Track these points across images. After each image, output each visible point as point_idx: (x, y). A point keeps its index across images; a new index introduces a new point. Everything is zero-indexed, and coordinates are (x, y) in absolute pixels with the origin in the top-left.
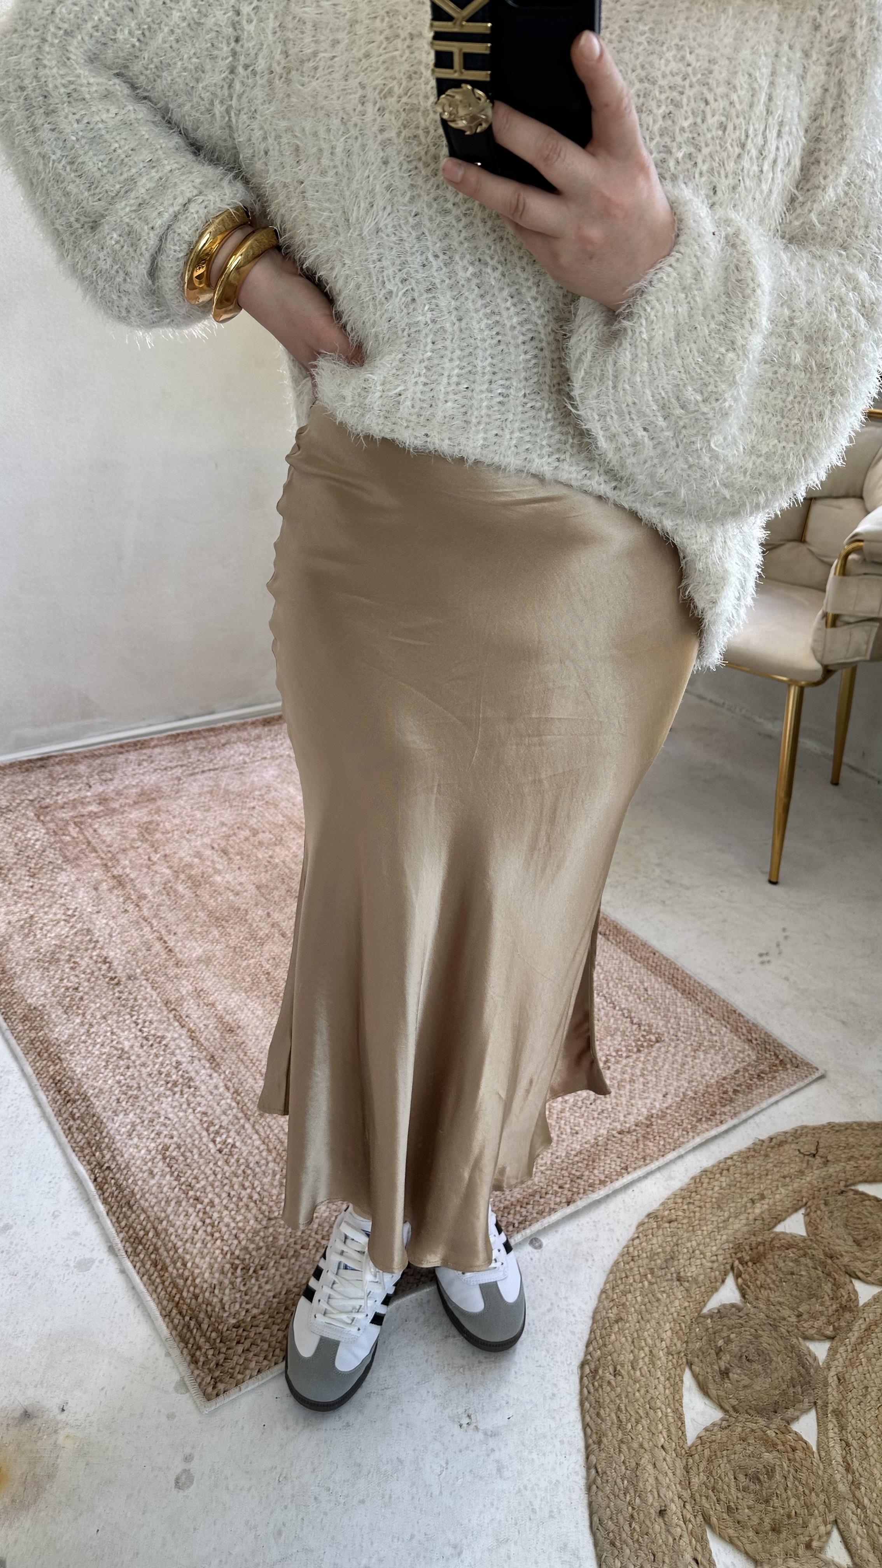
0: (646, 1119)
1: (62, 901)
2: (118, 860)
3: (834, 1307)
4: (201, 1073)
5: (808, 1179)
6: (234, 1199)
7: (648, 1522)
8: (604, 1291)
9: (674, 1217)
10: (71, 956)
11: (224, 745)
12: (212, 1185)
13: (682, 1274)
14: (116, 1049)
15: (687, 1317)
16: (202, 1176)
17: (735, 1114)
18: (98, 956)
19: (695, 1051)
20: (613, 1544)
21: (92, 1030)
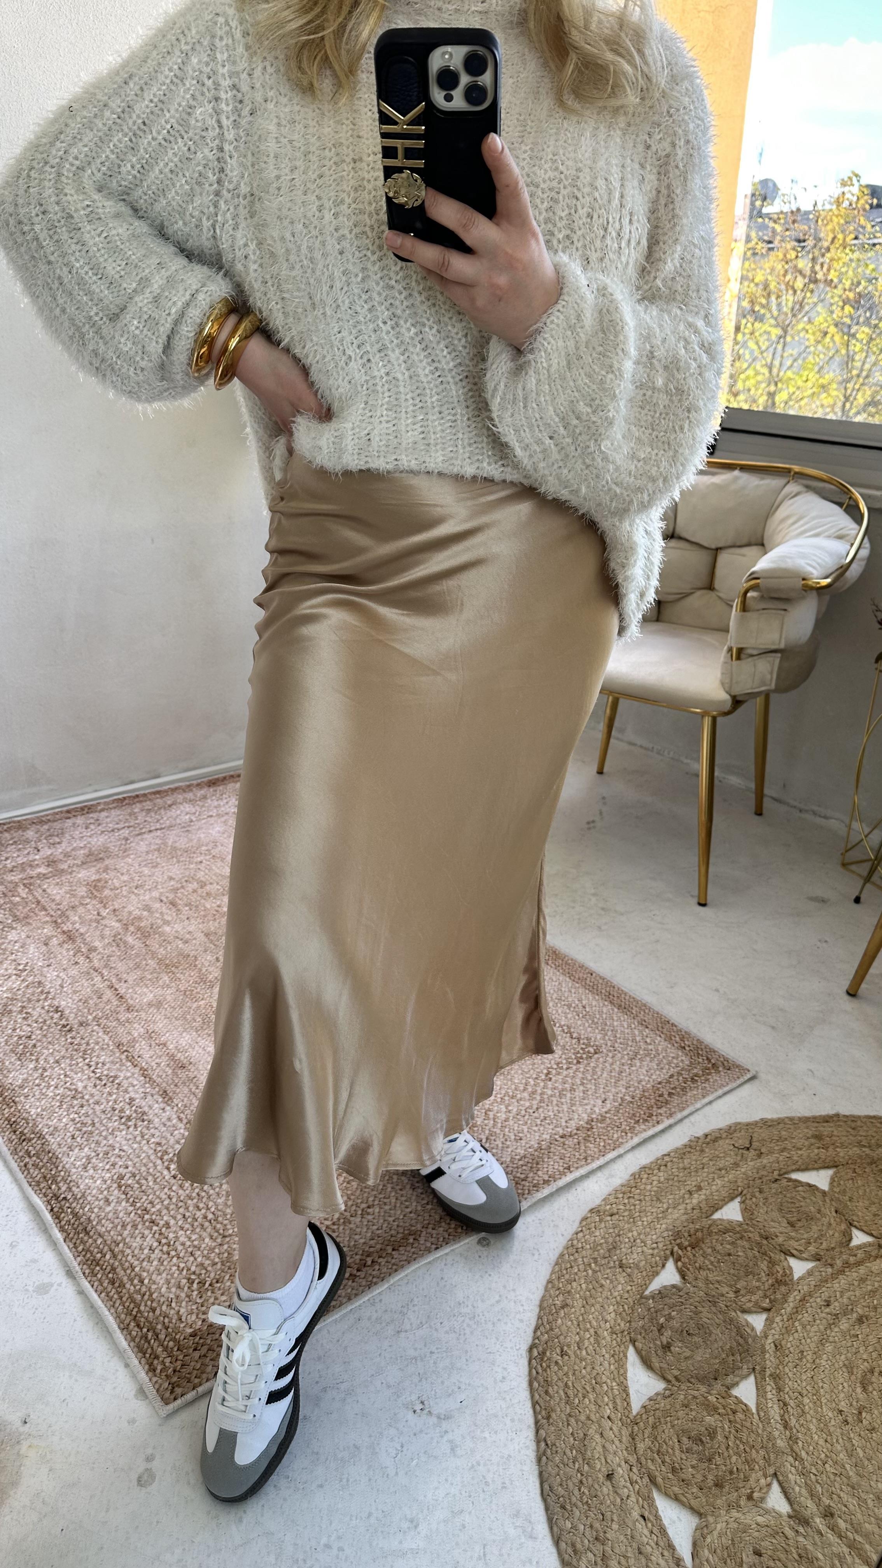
0: (587, 1123)
1: (13, 957)
2: (67, 917)
3: (770, 1281)
4: (155, 1107)
5: (743, 1170)
6: (189, 1220)
7: (596, 1486)
8: (550, 1281)
9: (615, 1211)
10: (23, 1007)
11: (170, 806)
12: (167, 1209)
13: (624, 1261)
14: (70, 1090)
15: (630, 1299)
16: (158, 1200)
17: (671, 1115)
18: (50, 1006)
19: (631, 1059)
20: (563, 1507)
21: (46, 1074)
